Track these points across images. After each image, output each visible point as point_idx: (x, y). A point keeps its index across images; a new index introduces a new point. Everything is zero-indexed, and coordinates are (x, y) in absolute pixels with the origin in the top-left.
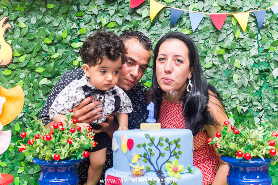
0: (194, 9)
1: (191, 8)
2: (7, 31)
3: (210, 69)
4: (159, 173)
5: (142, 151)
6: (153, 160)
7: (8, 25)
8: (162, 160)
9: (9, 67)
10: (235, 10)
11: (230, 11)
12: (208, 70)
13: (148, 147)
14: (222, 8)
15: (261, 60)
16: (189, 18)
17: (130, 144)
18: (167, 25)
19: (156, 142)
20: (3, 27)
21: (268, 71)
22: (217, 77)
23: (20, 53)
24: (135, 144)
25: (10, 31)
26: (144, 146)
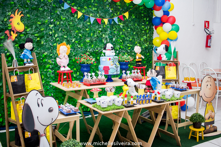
0: (91, 16)
1: (90, 15)
2: (21, 17)
3: (96, 37)
4: (115, 65)
5: (112, 60)
6: (114, 62)
7: (22, 15)
8: (116, 62)
9: (23, 33)
10: (103, 18)
11: (102, 18)
12: (95, 38)
13: (113, 60)
14: (100, 17)
15: (110, 35)
16: (90, 19)
17: (110, 59)
18: (82, 20)
19: (115, 59)
20: (20, 15)
21: (112, 39)
22: (98, 40)
23: (27, 27)
24: (111, 59)
25: (23, 17)
26: (113, 59)
